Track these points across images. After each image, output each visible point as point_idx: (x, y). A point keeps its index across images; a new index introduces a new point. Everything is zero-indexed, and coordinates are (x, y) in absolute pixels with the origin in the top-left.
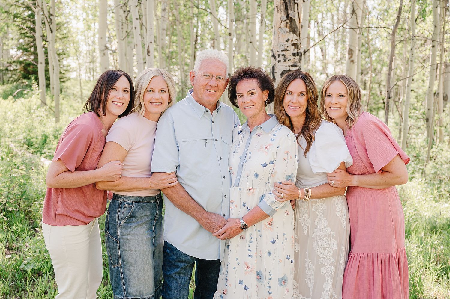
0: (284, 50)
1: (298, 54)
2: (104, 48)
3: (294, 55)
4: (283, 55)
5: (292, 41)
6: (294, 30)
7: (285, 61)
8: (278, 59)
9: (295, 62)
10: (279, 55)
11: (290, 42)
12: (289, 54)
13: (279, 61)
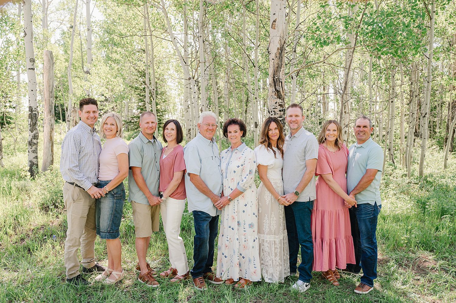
0: (274, 109)
1: (282, 110)
2: (187, 107)
3: (280, 111)
4: (274, 111)
5: (279, 103)
6: (279, 97)
7: (275, 114)
10: (271, 111)
11: (277, 104)
12: (277, 111)
13: (272, 114)
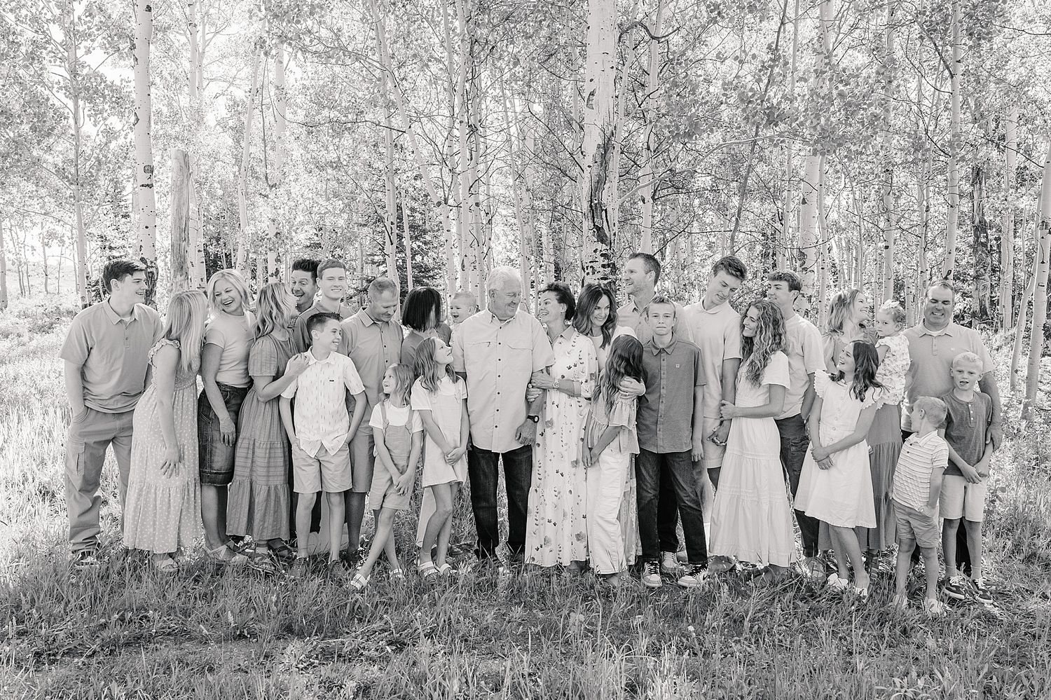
1: (609, 265)
3: (603, 266)
4: (591, 267)
5: (601, 251)
6: (602, 238)
7: (594, 273)
8: (587, 271)
9: (605, 275)
10: (588, 267)
11: (598, 253)
12: (597, 266)
13: (588, 274)
